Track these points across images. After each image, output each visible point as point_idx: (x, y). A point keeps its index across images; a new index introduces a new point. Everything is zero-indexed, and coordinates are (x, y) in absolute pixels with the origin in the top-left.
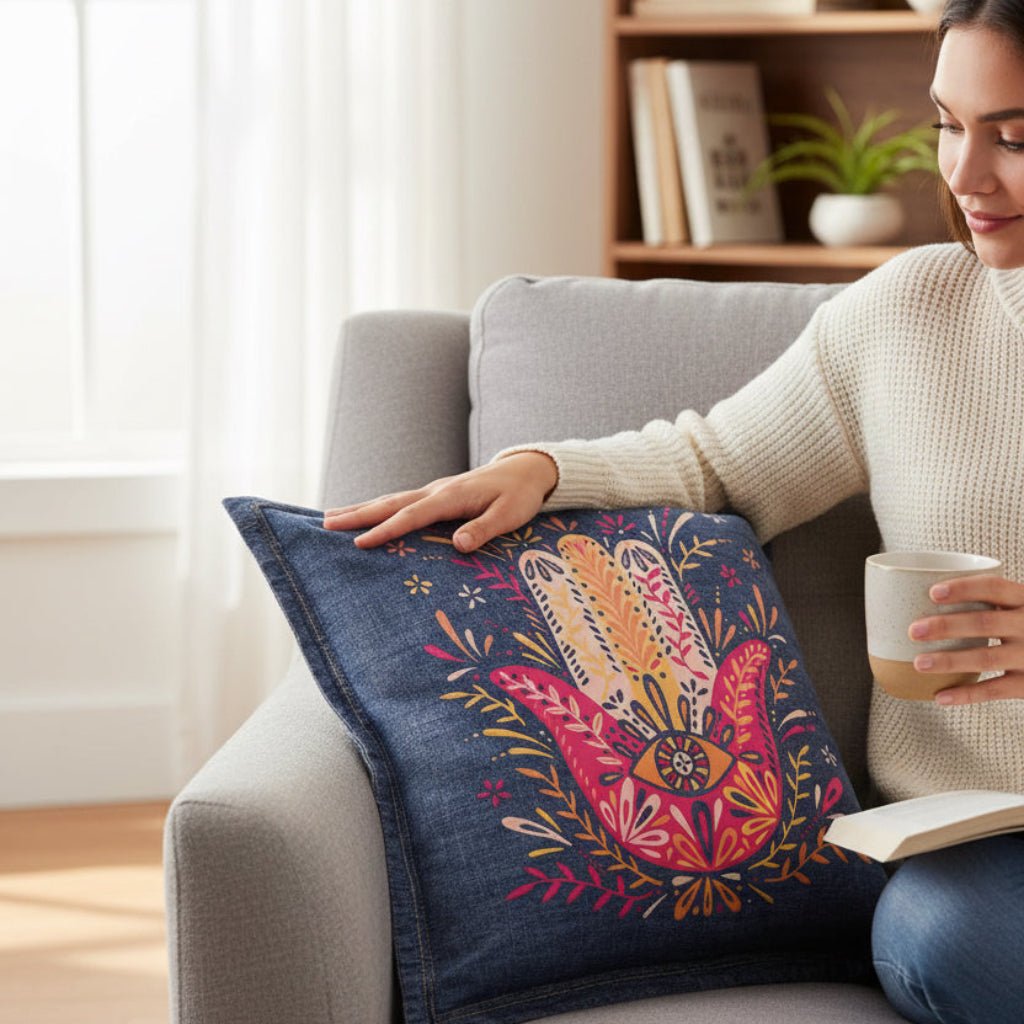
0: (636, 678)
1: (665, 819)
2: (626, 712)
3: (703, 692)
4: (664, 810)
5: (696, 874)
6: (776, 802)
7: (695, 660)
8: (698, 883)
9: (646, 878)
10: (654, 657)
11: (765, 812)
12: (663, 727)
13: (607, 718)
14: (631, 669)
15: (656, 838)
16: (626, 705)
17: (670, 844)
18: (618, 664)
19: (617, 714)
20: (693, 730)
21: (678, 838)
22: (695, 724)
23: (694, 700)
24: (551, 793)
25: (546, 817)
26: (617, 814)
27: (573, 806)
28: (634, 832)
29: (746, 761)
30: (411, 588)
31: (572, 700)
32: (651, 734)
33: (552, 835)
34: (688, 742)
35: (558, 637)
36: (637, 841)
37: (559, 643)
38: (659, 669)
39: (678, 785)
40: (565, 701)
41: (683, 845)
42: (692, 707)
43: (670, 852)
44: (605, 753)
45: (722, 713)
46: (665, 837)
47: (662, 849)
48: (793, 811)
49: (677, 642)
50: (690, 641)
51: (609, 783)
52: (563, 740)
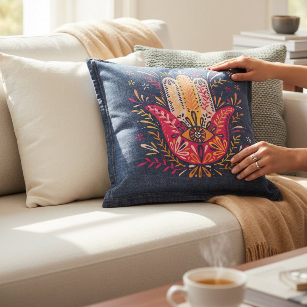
0: (189, 111)
1: (189, 149)
2: (183, 119)
3: (210, 117)
4: (189, 146)
5: (197, 165)
6: (226, 148)
7: (209, 109)
8: (197, 168)
9: (180, 164)
10: (197, 106)
11: (222, 150)
12: (194, 125)
13: (177, 120)
14: (188, 109)
15: (185, 154)
16: (184, 118)
17: (189, 155)
18: (184, 107)
19: (180, 120)
20: (203, 126)
21: (192, 154)
22: (204, 125)
23: (205, 119)
24: (156, 138)
25: (154, 145)
26: (174, 146)
27: (162, 143)
28: (179, 151)
29: (218, 136)
30: (129, 83)
31: (168, 115)
32: (190, 126)
33: (154, 150)
34: (201, 129)
35: (168, 99)
36: (179, 154)
37: (168, 100)
38: (197, 110)
39: (194, 140)
40: (165, 115)
41: (194, 156)
42: (204, 121)
43: (189, 158)
44: (175, 129)
45: (214, 123)
46: (188, 154)
47: (186, 157)
48: (231, 152)
49: (205, 104)
50: (209, 104)
51: (174, 137)
52: (163, 125)
